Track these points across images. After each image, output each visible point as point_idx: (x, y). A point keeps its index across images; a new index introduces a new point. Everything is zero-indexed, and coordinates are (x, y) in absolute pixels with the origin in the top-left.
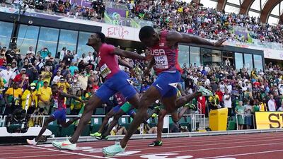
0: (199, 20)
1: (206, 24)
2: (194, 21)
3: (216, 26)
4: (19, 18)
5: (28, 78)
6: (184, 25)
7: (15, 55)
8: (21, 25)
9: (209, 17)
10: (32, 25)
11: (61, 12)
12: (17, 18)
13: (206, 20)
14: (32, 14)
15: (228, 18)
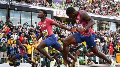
0: (102, 6)
1: (106, 8)
2: (99, 7)
3: (111, 9)
4: (9, 7)
5: (27, 39)
6: (95, 9)
7: (13, 27)
8: (11, 10)
9: (107, 5)
10: (16, 10)
11: (30, 3)
12: (8, 7)
13: (106, 6)
14: (15, 4)
15: (116, 5)
